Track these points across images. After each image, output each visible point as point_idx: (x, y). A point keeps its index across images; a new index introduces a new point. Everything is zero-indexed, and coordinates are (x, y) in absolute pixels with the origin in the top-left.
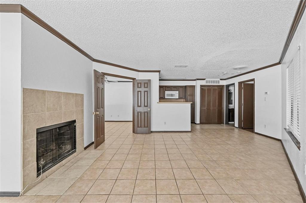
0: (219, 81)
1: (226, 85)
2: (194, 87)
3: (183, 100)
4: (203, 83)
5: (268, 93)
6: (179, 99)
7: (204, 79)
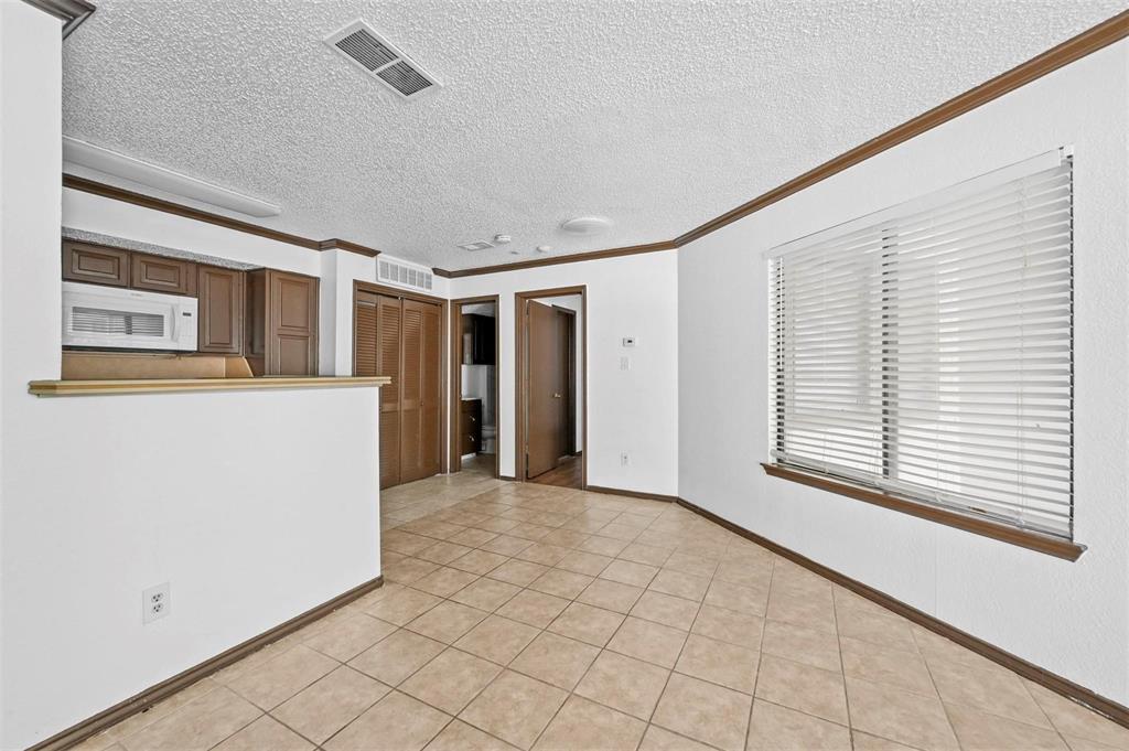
0: (429, 277)
1: (452, 301)
2: (309, 285)
3: (220, 363)
4: (368, 271)
5: (637, 342)
6: (198, 353)
7: (373, 253)
